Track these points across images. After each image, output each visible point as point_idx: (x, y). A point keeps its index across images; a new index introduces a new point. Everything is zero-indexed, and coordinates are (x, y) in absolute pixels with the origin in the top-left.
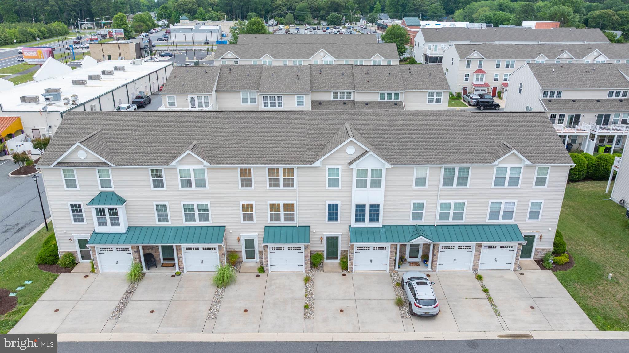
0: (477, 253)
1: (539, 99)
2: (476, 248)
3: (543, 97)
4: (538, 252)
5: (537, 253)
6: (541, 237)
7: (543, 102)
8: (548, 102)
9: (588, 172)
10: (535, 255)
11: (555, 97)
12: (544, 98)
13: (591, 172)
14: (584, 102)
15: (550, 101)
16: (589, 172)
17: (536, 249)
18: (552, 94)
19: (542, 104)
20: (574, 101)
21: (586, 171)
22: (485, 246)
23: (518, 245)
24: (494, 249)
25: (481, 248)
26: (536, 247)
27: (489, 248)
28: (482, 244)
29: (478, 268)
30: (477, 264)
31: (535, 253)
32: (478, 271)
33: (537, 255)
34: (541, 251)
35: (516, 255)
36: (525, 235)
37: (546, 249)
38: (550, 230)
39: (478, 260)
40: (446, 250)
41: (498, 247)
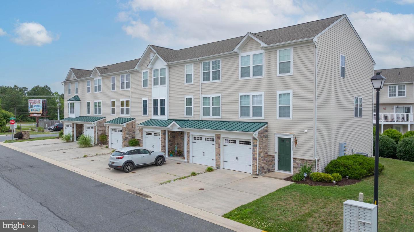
2: (216, 140)
4: (298, 164)
5: (296, 165)
6: (295, 141)
10: (294, 167)
17: (294, 158)
22: (226, 140)
23: (253, 139)
24: (234, 144)
25: (220, 140)
26: (293, 156)
27: (229, 142)
28: (220, 135)
29: (220, 165)
30: (219, 160)
31: (294, 165)
32: (220, 168)
33: (296, 168)
34: (300, 162)
35: (253, 153)
36: (279, 138)
37: (306, 160)
38: (306, 133)
39: (218, 155)
40: (196, 140)
41: (238, 142)
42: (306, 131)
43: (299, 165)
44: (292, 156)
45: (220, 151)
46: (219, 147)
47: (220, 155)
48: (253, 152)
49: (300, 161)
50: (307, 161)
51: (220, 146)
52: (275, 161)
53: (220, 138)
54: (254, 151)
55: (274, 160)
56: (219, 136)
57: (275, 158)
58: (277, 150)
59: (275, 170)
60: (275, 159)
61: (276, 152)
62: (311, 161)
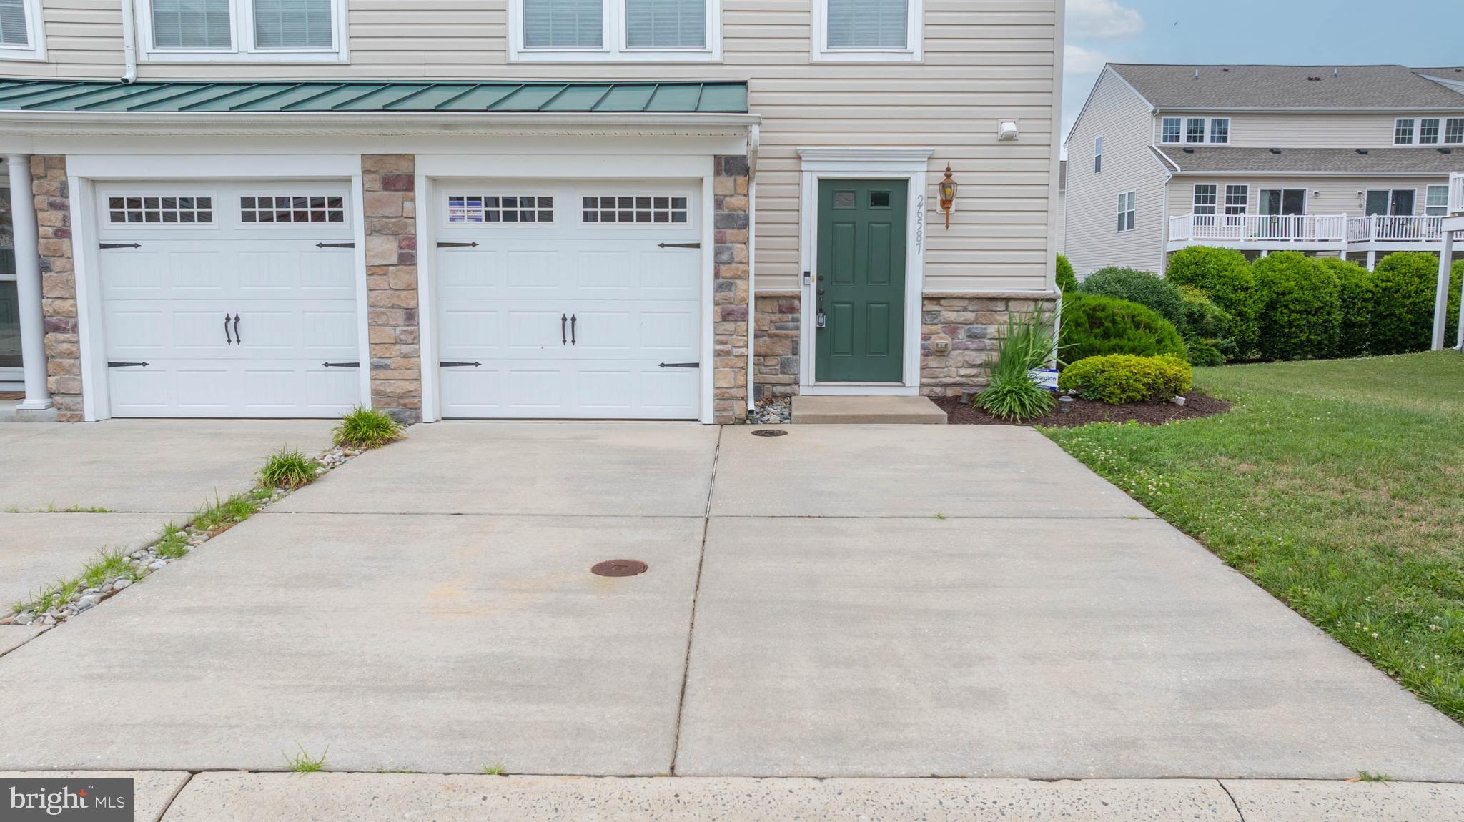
0: (388, 249)
1: (1151, 147)
2: (368, 204)
3: (1165, 140)
4: (952, 329)
5: (942, 339)
6: (947, 192)
7: (1167, 154)
8: (1182, 153)
9: (1347, 326)
10: (927, 352)
11: (1207, 142)
12: (1168, 144)
13: (1362, 325)
14: (1312, 155)
15: (1189, 151)
16: (1353, 325)
17: (927, 299)
18: (1195, 134)
19: (1160, 156)
20: (1276, 152)
21: (1338, 317)
22: (457, 201)
23: (717, 172)
24: (537, 225)
25: (413, 199)
26: (925, 284)
27: (489, 217)
28: (410, 158)
29: (417, 393)
30: (405, 356)
31: (925, 337)
32: (418, 419)
33: (941, 352)
34: (970, 316)
35: (717, 275)
36: (823, 182)
37: (1007, 300)
38: (1009, 138)
39: (399, 316)
40: (144, 225)
41: (568, 207)
42: (1009, 127)
43: (962, 335)
44: (915, 286)
45: (413, 288)
46: (407, 258)
47: (411, 316)
48: (718, 263)
49: (965, 310)
50: (1011, 304)
51: (413, 246)
52: (798, 328)
53: (405, 183)
54: (725, 257)
55: (791, 324)
56: (403, 168)
57: (798, 310)
58: (809, 260)
59: (797, 383)
60: (797, 320)
61: (807, 274)
62: (1035, 300)
